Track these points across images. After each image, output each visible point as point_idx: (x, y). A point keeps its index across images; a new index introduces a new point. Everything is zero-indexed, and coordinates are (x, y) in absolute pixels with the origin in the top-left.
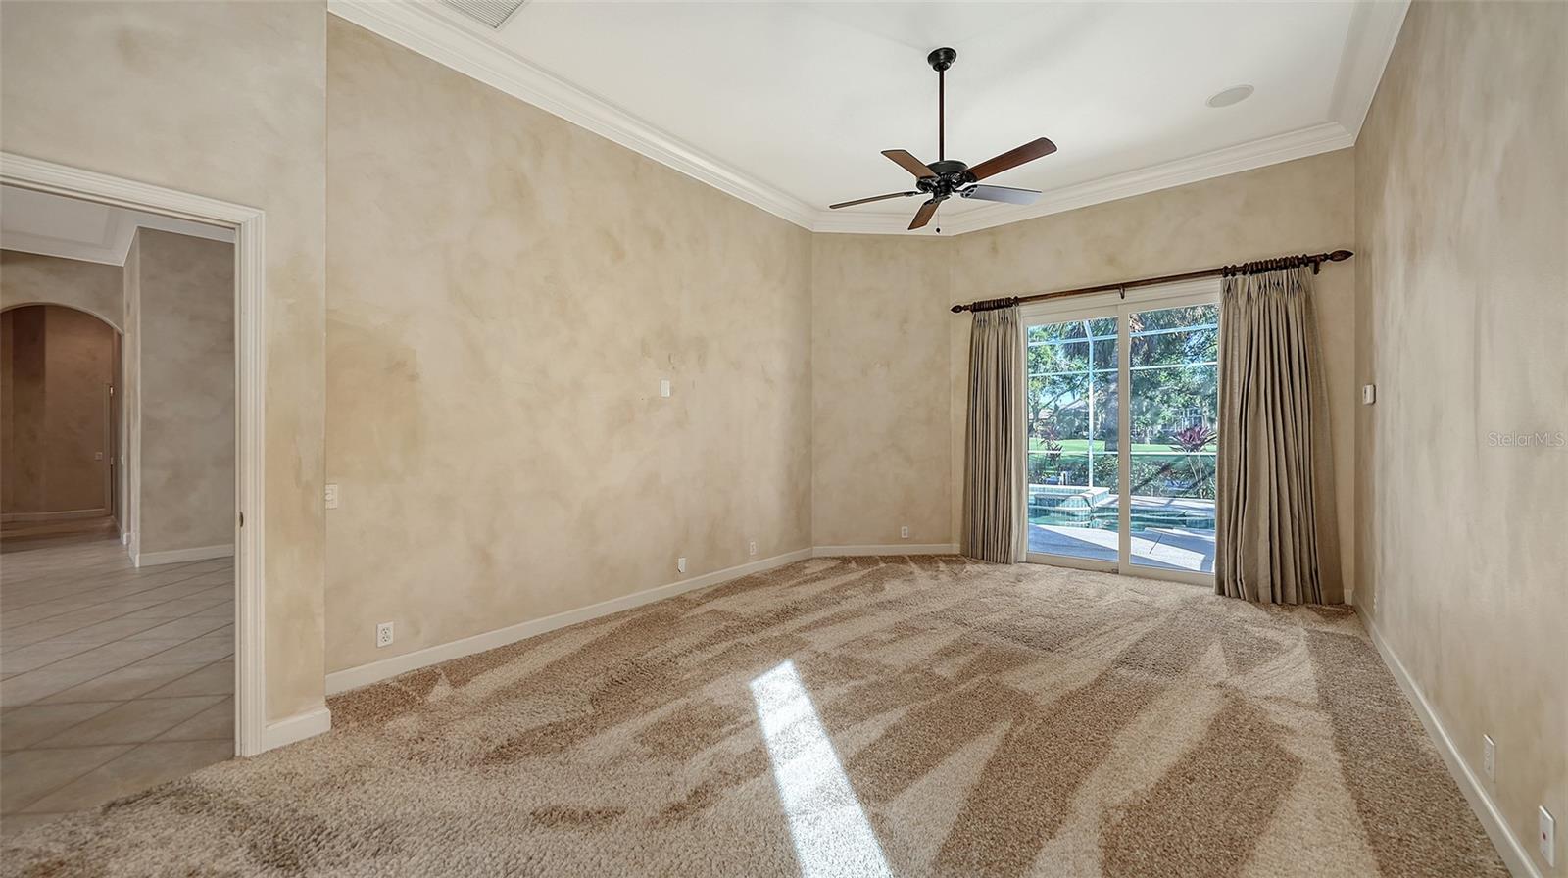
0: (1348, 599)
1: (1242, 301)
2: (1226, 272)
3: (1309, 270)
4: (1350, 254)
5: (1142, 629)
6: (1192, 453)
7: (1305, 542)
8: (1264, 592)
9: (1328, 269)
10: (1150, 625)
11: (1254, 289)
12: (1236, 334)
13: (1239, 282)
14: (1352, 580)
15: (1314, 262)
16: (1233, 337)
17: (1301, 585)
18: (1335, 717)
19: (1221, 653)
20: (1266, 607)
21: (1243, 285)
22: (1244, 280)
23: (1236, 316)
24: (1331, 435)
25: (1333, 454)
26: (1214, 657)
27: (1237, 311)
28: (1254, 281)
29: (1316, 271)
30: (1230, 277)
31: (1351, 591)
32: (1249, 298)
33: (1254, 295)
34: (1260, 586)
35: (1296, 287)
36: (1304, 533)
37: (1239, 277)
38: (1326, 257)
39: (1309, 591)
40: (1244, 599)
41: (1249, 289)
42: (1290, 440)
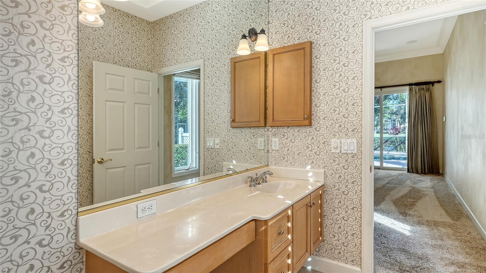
0: (441, 172)
1: (414, 93)
2: (410, 85)
3: (431, 85)
4: (441, 82)
5: (390, 179)
6: (396, 136)
7: (430, 157)
8: (420, 171)
9: (436, 85)
10: (392, 178)
11: (417, 90)
12: (412, 102)
13: (413, 88)
14: (442, 167)
15: (433, 83)
16: (412, 103)
17: (429, 169)
18: (434, 189)
19: (410, 182)
20: (420, 174)
21: (414, 89)
22: (415, 87)
23: (413, 97)
24: (437, 129)
25: (437, 134)
26: (408, 182)
27: (413, 96)
28: (417, 88)
29: (433, 85)
30: (411, 86)
31: (441, 170)
32: (416, 92)
33: (417, 91)
34: (419, 169)
35: (428, 90)
36: (430, 155)
37: (413, 86)
38: (435, 82)
39: (431, 170)
40: (415, 173)
41: (416, 90)
42: (426, 131)
